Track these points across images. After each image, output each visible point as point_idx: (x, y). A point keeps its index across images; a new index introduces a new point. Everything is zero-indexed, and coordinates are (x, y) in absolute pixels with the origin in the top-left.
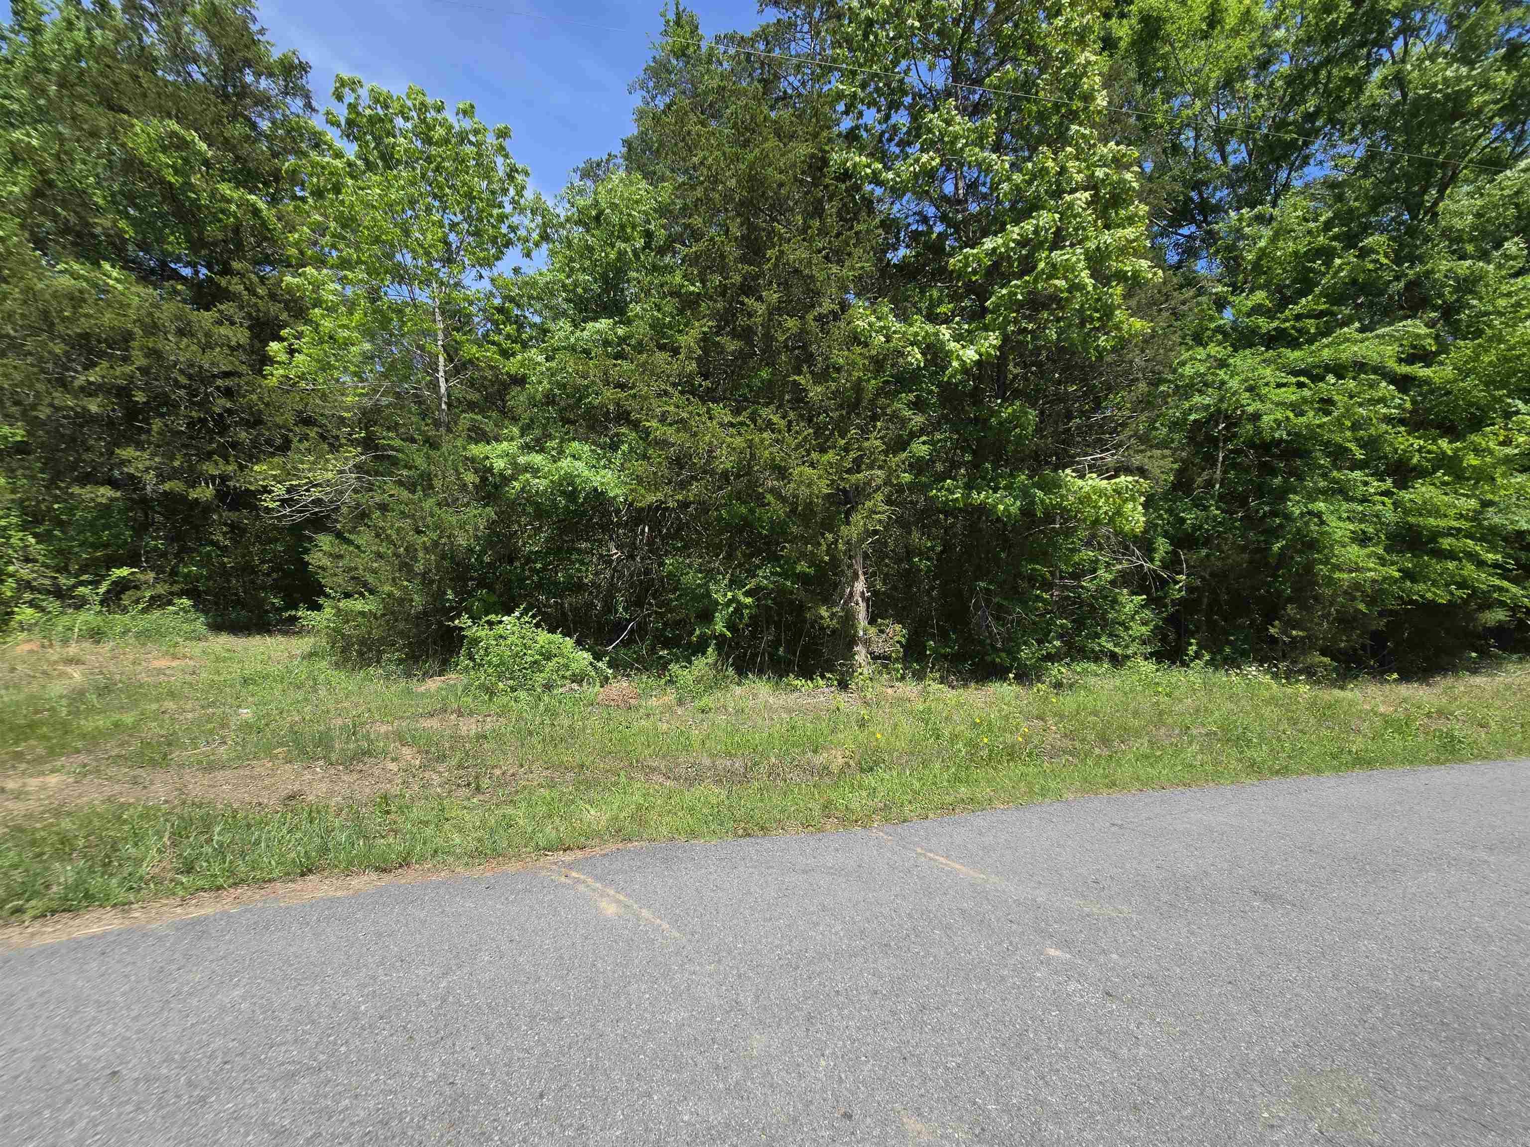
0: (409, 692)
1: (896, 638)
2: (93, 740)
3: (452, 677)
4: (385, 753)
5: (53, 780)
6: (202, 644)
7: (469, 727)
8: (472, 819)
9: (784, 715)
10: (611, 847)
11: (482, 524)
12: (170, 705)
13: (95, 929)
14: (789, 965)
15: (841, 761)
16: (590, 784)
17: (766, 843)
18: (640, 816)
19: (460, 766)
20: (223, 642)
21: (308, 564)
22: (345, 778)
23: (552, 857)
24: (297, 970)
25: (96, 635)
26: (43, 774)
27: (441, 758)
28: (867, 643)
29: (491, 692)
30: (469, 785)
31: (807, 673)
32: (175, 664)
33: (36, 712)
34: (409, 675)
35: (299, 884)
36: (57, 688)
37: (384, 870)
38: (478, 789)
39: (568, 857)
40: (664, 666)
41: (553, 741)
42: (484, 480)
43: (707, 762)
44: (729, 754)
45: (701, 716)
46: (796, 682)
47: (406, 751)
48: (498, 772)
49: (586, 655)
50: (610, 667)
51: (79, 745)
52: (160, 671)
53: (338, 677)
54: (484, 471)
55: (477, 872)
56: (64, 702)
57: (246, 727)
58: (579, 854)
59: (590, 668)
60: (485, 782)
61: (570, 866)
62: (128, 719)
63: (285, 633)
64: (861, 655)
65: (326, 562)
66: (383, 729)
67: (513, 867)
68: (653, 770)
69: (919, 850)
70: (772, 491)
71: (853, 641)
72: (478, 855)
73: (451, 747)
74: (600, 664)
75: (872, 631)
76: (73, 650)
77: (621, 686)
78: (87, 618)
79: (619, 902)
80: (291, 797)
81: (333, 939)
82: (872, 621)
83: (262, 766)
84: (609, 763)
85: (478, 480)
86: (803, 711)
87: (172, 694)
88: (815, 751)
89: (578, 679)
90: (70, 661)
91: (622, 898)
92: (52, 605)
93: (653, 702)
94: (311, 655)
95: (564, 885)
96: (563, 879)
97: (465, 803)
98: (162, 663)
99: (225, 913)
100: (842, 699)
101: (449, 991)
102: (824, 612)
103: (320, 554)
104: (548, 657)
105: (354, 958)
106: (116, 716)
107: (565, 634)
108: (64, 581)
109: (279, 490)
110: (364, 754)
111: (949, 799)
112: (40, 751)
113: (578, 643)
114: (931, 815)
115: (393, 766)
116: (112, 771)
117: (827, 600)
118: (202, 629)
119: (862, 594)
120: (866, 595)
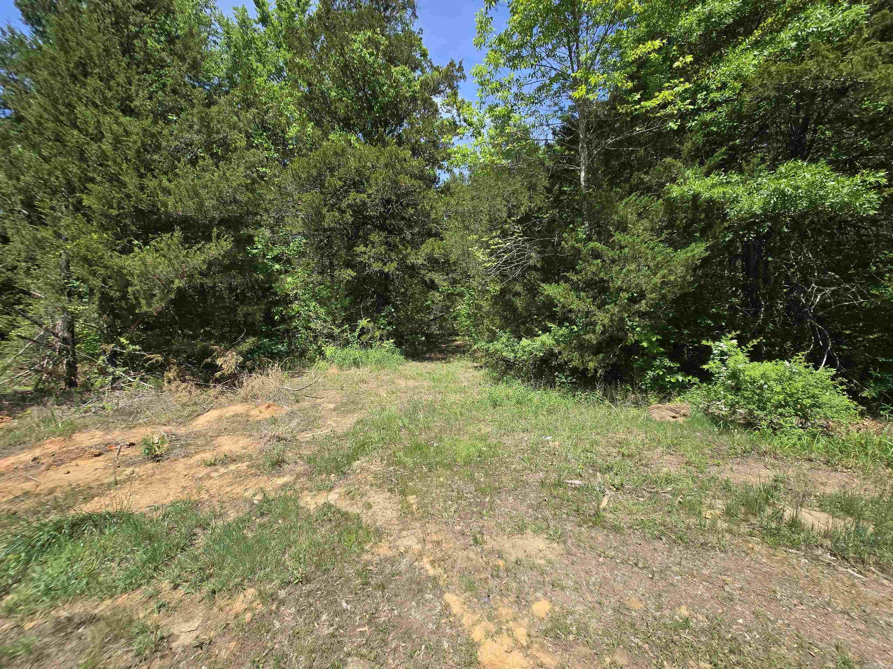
90: (362, 381)
98: (405, 383)
118: (402, 357)
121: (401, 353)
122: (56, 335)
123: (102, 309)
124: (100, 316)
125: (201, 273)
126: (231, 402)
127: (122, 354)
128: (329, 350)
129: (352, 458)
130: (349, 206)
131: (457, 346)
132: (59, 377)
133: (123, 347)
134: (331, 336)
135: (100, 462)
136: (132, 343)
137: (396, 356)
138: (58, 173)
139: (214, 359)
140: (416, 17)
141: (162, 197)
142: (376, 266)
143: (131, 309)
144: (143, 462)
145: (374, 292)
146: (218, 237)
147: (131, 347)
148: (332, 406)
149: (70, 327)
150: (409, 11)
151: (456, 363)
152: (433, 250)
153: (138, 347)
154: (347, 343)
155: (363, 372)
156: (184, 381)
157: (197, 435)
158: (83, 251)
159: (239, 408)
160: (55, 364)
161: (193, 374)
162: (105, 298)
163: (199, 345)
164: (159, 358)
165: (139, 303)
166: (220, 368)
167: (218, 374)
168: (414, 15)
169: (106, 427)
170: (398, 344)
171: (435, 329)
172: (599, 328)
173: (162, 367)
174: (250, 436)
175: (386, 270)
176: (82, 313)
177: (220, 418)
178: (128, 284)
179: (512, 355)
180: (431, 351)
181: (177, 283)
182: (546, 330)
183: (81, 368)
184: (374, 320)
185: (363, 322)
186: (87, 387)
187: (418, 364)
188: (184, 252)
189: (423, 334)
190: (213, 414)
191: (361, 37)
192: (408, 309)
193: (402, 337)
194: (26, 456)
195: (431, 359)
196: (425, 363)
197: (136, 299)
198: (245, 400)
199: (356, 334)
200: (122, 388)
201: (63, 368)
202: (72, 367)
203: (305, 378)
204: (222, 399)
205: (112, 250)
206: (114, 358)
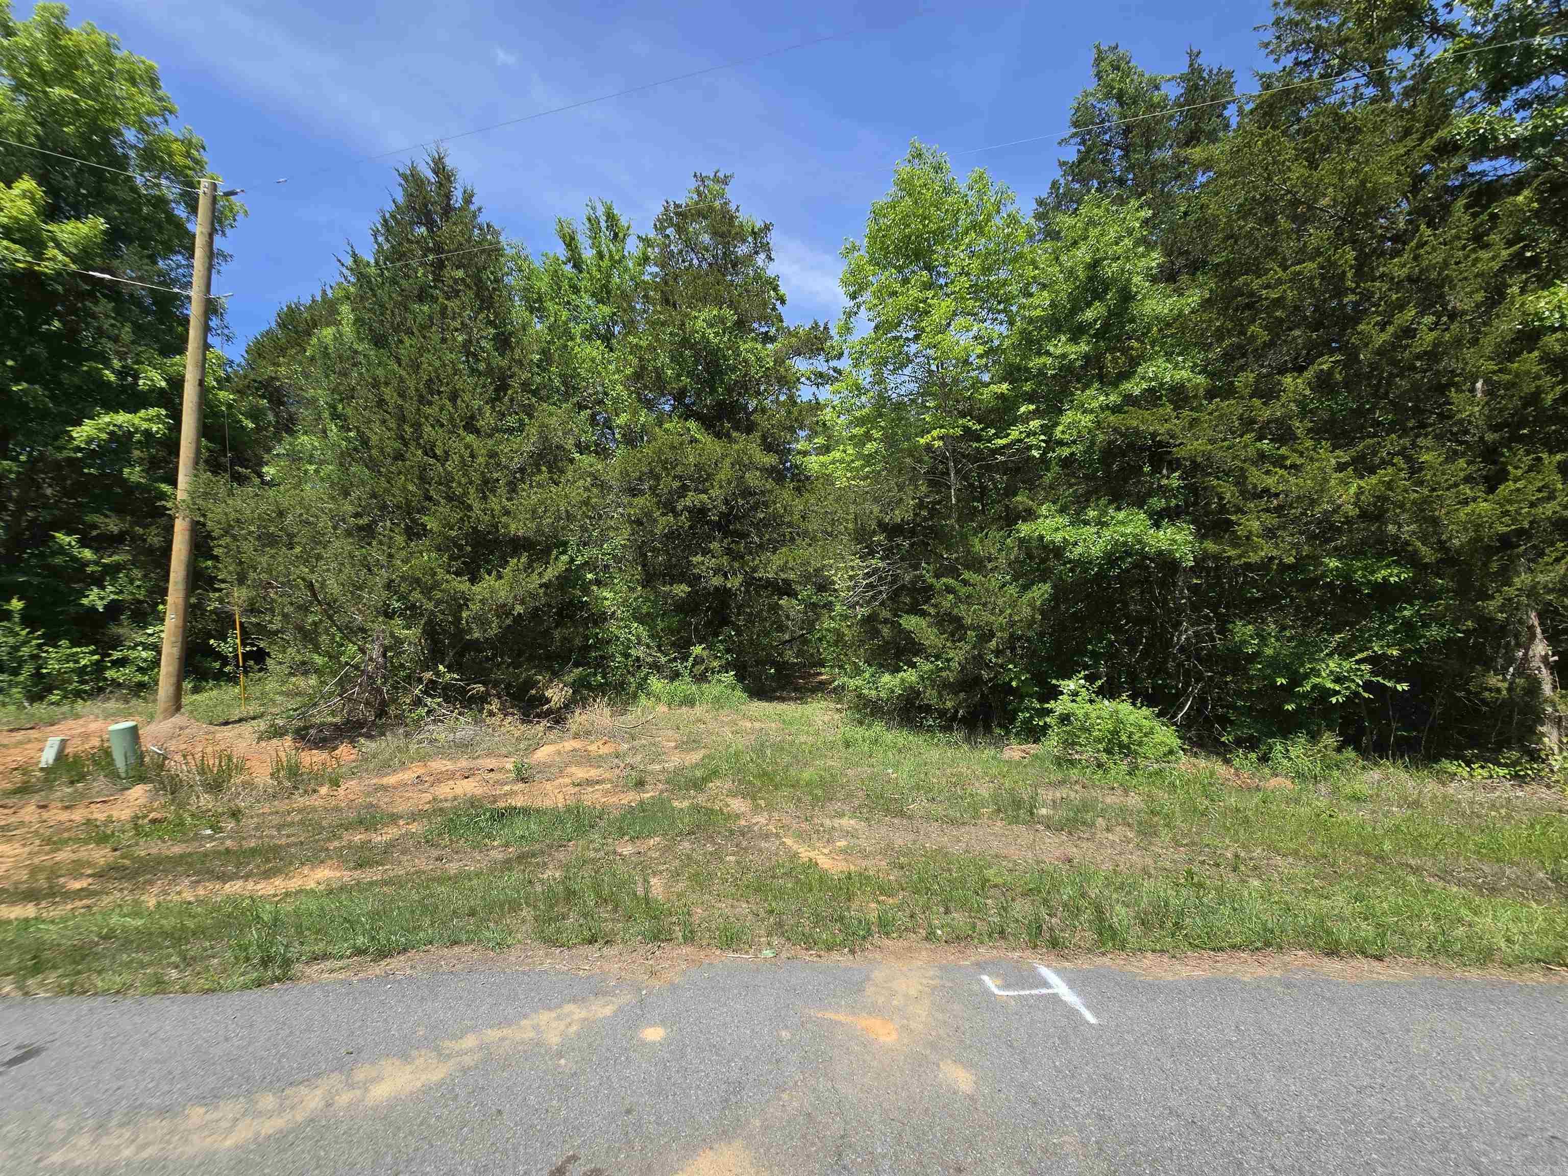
11: (1044, 598)
20: (759, 707)
28: (1558, 720)
46: (1452, 769)
54: (1033, 547)
64: (1550, 736)
71: (1536, 719)
108: (662, 659)
118: (745, 695)
119: (1545, 659)
120: (1551, 659)
121: (746, 689)
122: (375, 661)
123: (425, 634)
124: (423, 641)
126: (562, 738)
127: (437, 683)
128: (656, 684)
129: (705, 780)
130: (686, 508)
131: (821, 683)
133: (440, 675)
134: (656, 667)
136: (451, 671)
137: (738, 693)
139: (541, 690)
140: (772, 260)
141: (504, 519)
142: (717, 581)
143: (461, 634)
144: (514, 782)
145: (709, 608)
147: (448, 676)
148: (673, 744)
150: (762, 256)
151: (814, 705)
152: (787, 562)
153: (456, 676)
154: (675, 676)
155: (699, 710)
156: (508, 714)
157: (546, 764)
159: (574, 744)
161: (517, 708)
162: (432, 622)
164: (480, 689)
165: (471, 629)
166: (548, 701)
167: (545, 708)
168: (770, 258)
170: (740, 678)
171: (790, 656)
172: (954, 665)
173: (483, 699)
174: (600, 767)
175: (729, 585)
179: (874, 692)
180: (783, 688)
182: (913, 665)
184: (710, 647)
185: (697, 650)
187: (765, 704)
188: (526, 576)
189: (774, 664)
190: (549, 749)
191: (704, 315)
192: (752, 633)
193: (745, 667)
195: (782, 699)
196: (774, 704)
197: (469, 624)
198: (576, 736)
199: (689, 664)
203: (629, 717)
204: (551, 736)
205: (449, 572)
206: (431, 688)
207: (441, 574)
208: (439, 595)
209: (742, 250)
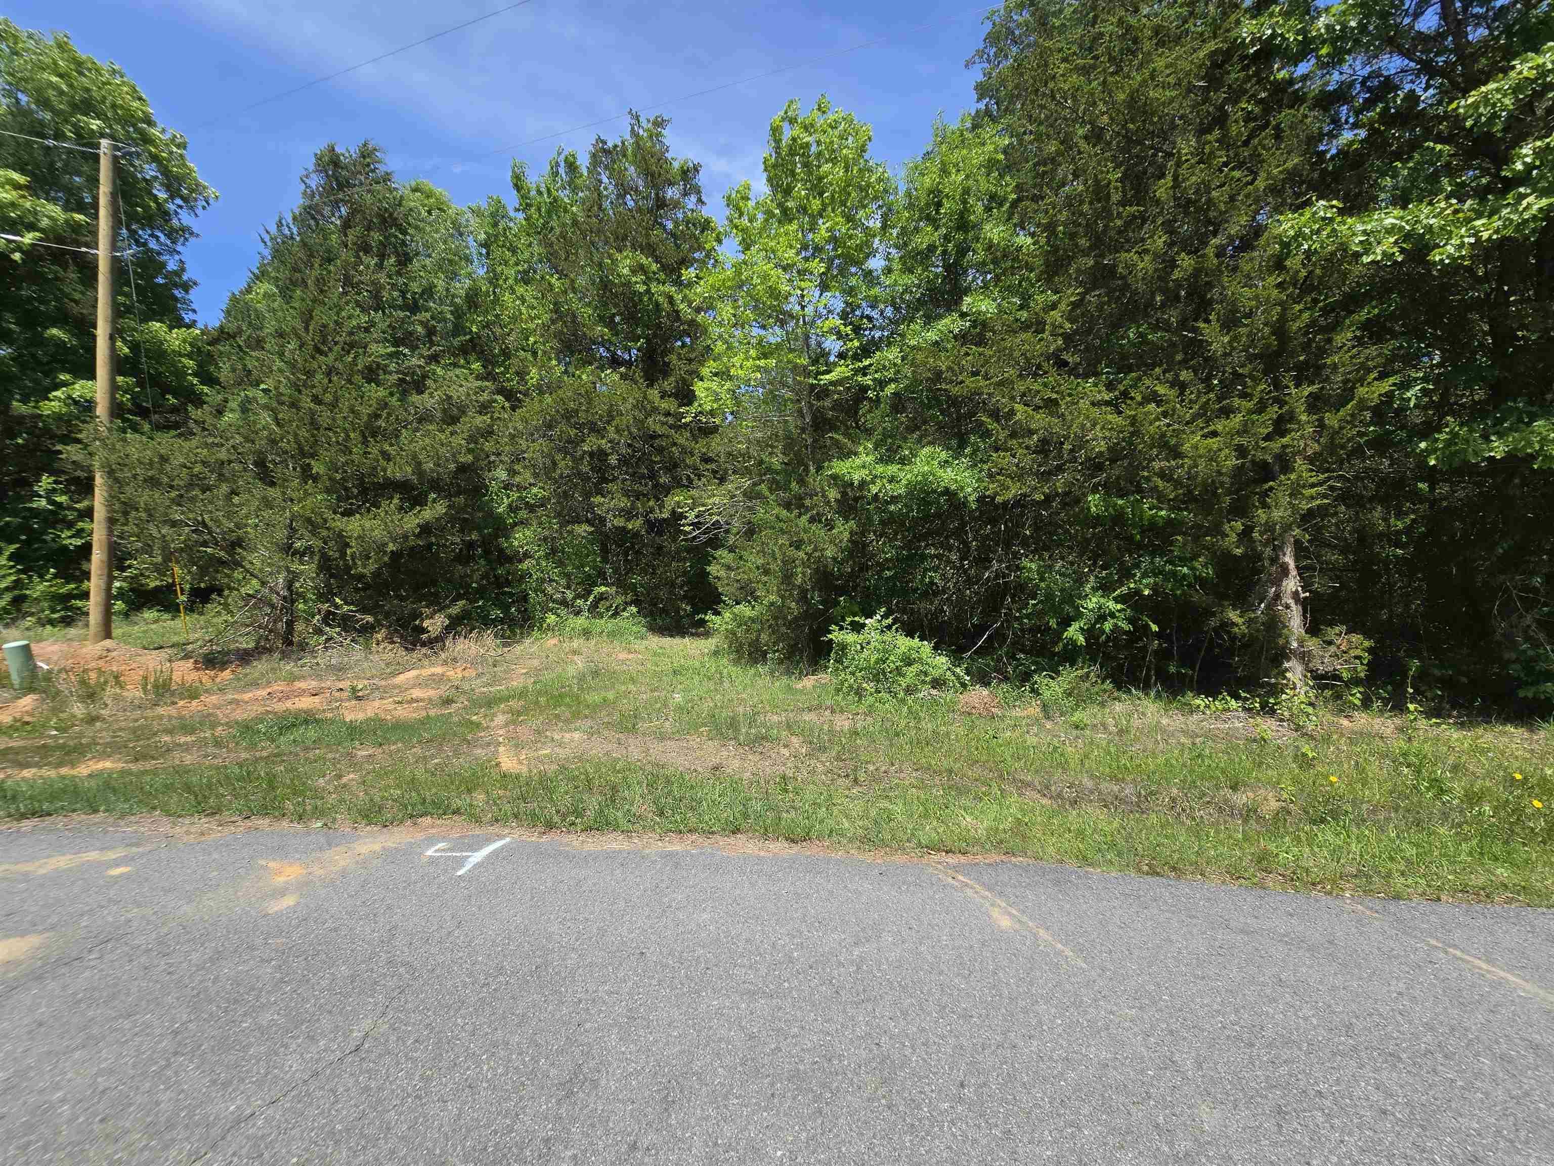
0: (789, 688)
1: (1353, 653)
2: (595, 708)
3: (824, 677)
4: (778, 739)
5: (577, 735)
6: (644, 642)
7: (843, 723)
8: (856, 808)
9: (1183, 740)
10: (995, 857)
11: (846, 536)
12: (631, 687)
13: (615, 846)
14: (1238, 1038)
15: (1274, 805)
16: (961, 791)
17: (1183, 888)
18: (1020, 829)
19: (838, 758)
20: (656, 642)
21: (709, 573)
22: (750, 757)
23: (936, 857)
24: (742, 909)
25: (586, 633)
26: (570, 730)
27: (823, 749)
28: (1304, 657)
29: (859, 693)
30: (848, 776)
31: (1212, 692)
32: (631, 656)
33: (563, 687)
34: (788, 673)
35: (732, 840)
36: (571, 671)
37: (793, 841)
38: (856, 780)
39: (952, 859)
40: (1026, 677)
41: (919, 743)
42: (844, 494)
43: (1088, 783)
44: (1113, 778)
45: (1075, 732)
46: (1198, 702)
47: (794, 740)
48: (871, 768)
49: (944, 659)
50: (968, 674)
51: (587, 712)
52: (623, 662)
53: (735, 670)
54: (845, 486)
55: (868, 857)
56: (575, 681)
57: (680, 708)
58: (963, 859)
59: (948, 673)
60: (862, 776)
61: (956, 868)
62: (611, 695)
63: (697, 635)
64: (1295, 671)
65: (722, 573)
66: (776, 718)
67: (899, 859)
68: (1028, 785)
69: (1433, 942)
70: (1162, 475)
71: (1282, 654)
72: (867, 841)
73: (830, 740)
74: (958, 670)
75: (1312, 644)
76: (575, 644)
77: (979, 695)
78: (581, 622)
79: (1010, 914)
80: (716, 768)
81: (763, 891)
82: (1313, 630)
83: (694, 741)
84: (977, 771)
85: (839, 496)
86: (1209, 735)
87: (633, 680)
88: (1234, 788)
89: (937, 683)
90: (575, 652)
91: (1014, 912)
92: (563, 612)
93: (1017, 713)
94: (716, 653)
95: (952, 887)
96: (950, 880)
97: (847, 792)
98: (623, 656)
99: (687, 852)
100: (1267, 726)
101: (862, 959)
102: (1234, 616)
103: (719, 567)
104: (909, 662)
105: (782, 910)
106: (603, 694)
107: (922, 639)
108: (570, 595)
109: (691, 516)
110: (763, 738)
111: (1478, 880)
112: (568, 714)
113: (936, 648)
114: (1444, 898)
115: (785, 752)
116: (606, 733)
117: (1242, 601)
118: (648, 630)
119: (1295, 595)
120: (1302, 595)
121: (648, 625)
122: (278, 594)
123: (321, 568)
124: (318, 575)
125: (414, 535)
126: (432, 665)
127: (334, 614)
128: (552, 618)
132: (277, 634)
133: (337, 607)
135: (316, 699)
136: (346, 603)
137: (637, 628)
138: (290, 438)
139: (422, 620)
140: (703, 203)
141: (383, 463)
143: (348, 568)
144: (349, 700)
146: (434, 501)
147: (346, 608)
149: (289, 586)
150: (693, 198)
153: (352, 608)
155: (591, 643)
156: (393, 642)
157: (395, 687)
158: (308, 513)
159: (439, 670)
160: (275, 622)
161: (401, 637)
162: (325, 558)
163: (409, 606)
164: (370, 619)
165: (355, 564)
166: (427, 631)
167: (424, 637)
168: (700, 201)
169: (319, 677)
173: (372, 628)
175: (631, 526)
176: (302, 573)
177: (417, 677)
178: (347, 545)
181: (391, 547)
183: (299, 626)
185: (600, 589)
186: (303, 647)
188: (400, 517)
190: (413, 673)
194: (263, 693)
197: (353, 560)
198: (445, 663)
200: (333, 648)
201: (281, 626)
202: (290, 624)
204: (425, 661)
205: (335, 513)
206: (328, 619)
207: (329, 515)
208: (325, 533)
209: (671, 193)
